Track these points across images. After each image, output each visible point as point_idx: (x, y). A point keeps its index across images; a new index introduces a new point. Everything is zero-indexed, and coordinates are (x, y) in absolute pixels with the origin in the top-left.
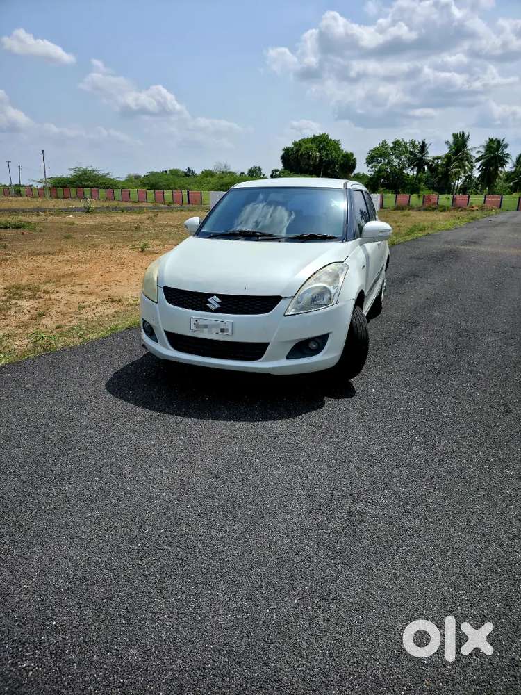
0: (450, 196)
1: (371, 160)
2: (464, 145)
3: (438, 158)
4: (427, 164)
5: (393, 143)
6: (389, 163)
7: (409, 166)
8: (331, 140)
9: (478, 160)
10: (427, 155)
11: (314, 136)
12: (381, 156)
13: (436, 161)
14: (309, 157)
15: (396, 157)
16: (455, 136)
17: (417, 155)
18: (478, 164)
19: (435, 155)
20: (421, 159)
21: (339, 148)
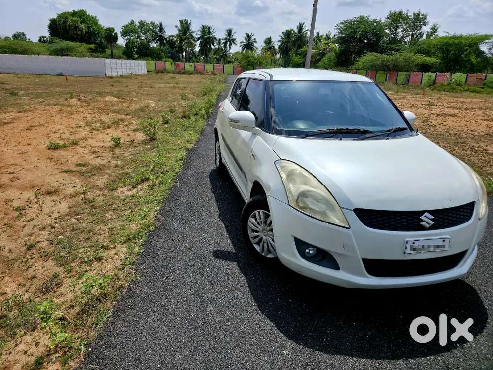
0: (192, 64)
1: (125, 34)
2: (188, 29)
3: (172, 36)
4: (166, 39)
5: (139, 23)
6: (138, 37)
7: (153, 40)
8: (89, 15)
9: (198, 39)
10: (164, 33)
11: (74, 11)
12: (132, 31)
13: (171, 38)
14: (76, 28)
15: (143, 33)
16: (181, 22)
17: (157, 33)
18: (198, 43)
19: (170, 34)
20: (161, 36)
21: (97, 23)
